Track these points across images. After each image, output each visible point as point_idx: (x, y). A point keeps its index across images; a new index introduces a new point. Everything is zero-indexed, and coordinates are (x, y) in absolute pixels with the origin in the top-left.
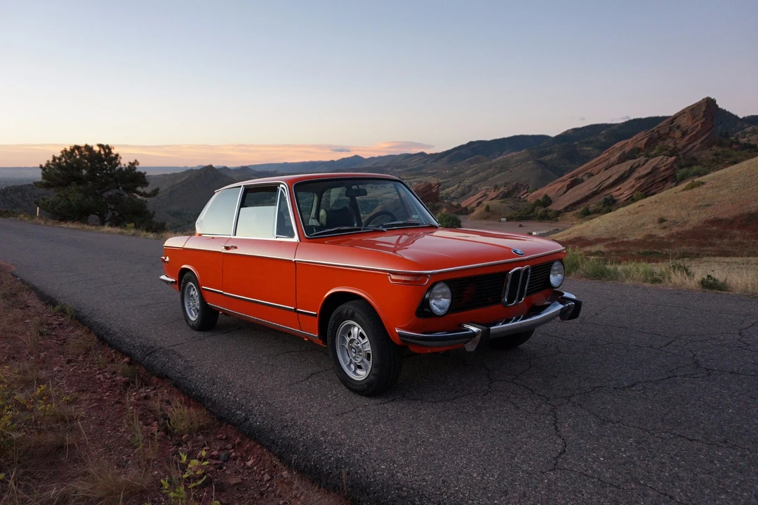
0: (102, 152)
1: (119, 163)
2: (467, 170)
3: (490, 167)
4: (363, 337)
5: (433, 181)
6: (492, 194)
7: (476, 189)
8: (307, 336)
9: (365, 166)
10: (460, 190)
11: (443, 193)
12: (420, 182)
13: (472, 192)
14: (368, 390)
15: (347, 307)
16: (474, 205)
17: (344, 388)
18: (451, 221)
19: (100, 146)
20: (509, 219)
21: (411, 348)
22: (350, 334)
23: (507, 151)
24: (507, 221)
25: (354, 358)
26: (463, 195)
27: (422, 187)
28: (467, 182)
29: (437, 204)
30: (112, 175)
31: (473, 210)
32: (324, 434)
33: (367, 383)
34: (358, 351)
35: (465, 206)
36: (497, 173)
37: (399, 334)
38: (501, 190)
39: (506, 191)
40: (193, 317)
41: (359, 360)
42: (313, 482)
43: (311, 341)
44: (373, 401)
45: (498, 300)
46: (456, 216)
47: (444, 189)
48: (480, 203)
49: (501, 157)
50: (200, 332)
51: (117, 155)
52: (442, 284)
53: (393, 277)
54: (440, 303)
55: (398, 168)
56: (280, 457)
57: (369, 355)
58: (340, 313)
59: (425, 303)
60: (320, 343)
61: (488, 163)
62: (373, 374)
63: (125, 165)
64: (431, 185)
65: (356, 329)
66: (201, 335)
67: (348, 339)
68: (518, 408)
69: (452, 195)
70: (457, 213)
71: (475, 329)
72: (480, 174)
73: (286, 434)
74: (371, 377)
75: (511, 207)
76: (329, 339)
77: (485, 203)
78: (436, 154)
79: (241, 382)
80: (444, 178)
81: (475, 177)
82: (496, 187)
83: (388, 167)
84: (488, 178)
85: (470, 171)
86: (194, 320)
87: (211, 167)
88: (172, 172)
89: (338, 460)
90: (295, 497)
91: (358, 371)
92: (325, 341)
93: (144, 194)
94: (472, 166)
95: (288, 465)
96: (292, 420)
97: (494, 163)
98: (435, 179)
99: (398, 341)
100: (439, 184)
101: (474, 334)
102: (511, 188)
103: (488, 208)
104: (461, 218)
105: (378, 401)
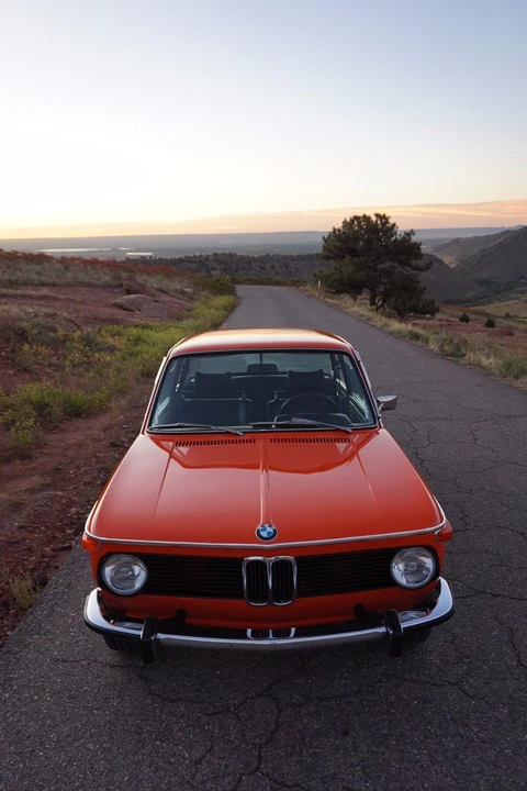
0: (380, 222)
1: (396, 233)
19: (377, 215)
30: (386, 247)
51: (394, 225)
63: (401, 235)
93: (416, 268)
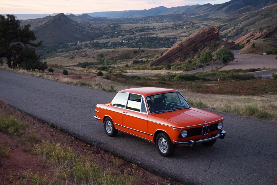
0: (10, 19)
1: (19, 26)
2: (241, 16)
3: (257, 14)
4: (165, 142)
5: (216, 24)
6: (258, 34)
7: (247, 30)
8: (150, 141)
9: (168, 14)
10: (235, 31)
11: (222, 33)
12: (207, 25)
13: (243, 32)
14: (166, 155)
15: (161, 134)
16: (245, 42)
17: (160, 155)
18: (227, 54)
19: (8, 15)
20: (268, 53)
21: (177, 145)
22: (162, 141)
23: (270, 2)
24: (267, 54)
25: (163, 147)
26: (237, 34)
27: (207, 30)
28: (241, 25)
29: (217, 42)
30: (15, 33)
31: (243, 46)
32: (156, 164)
33: (166, 154)
34: (164, 145)
35: (238, 43)
36: (263, 19)
37: (174, 142)
38: (265, 31)
39: (268, 32)
40: (109, 132)
41: (164, 148)
42: (154, 174)
43: (151, 142)
44: (168, 158)
45: (200, 134)
46: (230, 50)
47: (223, 30)
48: (249, 41)
49: (266, 7)
50: (112, 137)
51: (18, 21)
52: (185, 130)
53: (173, 128)
54: (184, 135)
55: (191, 15)
56: (146, 170)
57: (167, 146)
58: (160, 136)
59: (180, 135)
60: (154, 143)
61: (256, 11)
62: (168, 152)
63: (22, 27)
64: (214, 28)
65: (164, 140)
66: (112, 138)
67: (162, 142)
68: (203, 161)
69: (229, 35)
70: (232, 48)
71: (192, 141)
72: (250, 19)
73: (147, 164)
74: (167, 152)
75: (270, 44)
76: (156, 142)
77: (252, 41)
78: (219, 5)
79: (132, 153)
80: (224, 22)
81: (246, 22)
82: (261, 29)
83: (183, 14)
84: (255, 22)
85: (243, 17)
86: (110, 133)
87: (62, 14)
88: (37, 18)
89: (160, 169)
90: (150, 177)
91: (164, 151)
92: (155, 142)
93: (34, 45)
94: (244, 13)
95: (148, 171)
96: (148, 162)
97: (261, 11)
98: (217, 23)
99: (174, 144)
100: (219, 28)
101: (192, 142)
102: (272, 30)
103: (253, 45)
104: (234, 52)
105: (169, 158)
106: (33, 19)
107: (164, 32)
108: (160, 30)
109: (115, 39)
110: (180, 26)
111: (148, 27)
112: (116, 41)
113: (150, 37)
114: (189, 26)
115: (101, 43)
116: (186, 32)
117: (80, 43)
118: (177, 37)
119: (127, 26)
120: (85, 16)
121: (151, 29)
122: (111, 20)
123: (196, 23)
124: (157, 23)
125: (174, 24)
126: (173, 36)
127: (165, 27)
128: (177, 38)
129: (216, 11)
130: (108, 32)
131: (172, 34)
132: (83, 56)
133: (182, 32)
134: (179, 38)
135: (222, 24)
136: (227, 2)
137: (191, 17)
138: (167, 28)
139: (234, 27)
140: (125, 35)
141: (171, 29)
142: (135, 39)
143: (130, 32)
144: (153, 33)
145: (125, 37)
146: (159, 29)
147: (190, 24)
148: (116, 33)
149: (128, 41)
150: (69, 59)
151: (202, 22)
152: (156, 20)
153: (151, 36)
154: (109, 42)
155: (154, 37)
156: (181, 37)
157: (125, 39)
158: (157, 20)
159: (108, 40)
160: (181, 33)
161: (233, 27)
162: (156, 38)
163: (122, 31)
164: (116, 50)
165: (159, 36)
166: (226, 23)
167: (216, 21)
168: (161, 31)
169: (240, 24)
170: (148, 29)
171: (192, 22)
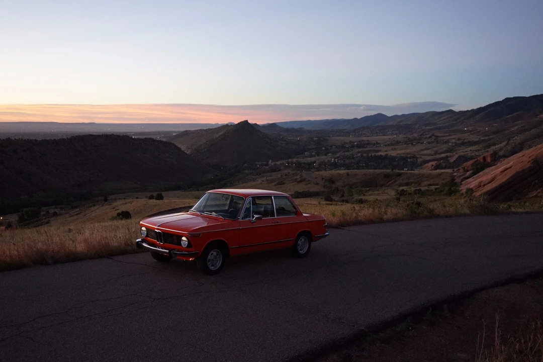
9: (391, 125)
28: (518, 139)
55: (425, 125)
81: (526, 134)
83: (414, 125)
88: (208, 128)
94: (517, 123)
106: (203, 130)
107: (395, 149)
108: (388, 145)
109: (323, 158)
110: (419, 141)
111: (368, 141)
112: (326, 161)
113: (375, 156)
114: (430, 140)
115: (304, 163)
116: (429, 149)
117: (272, 162)
118: (418, 156)
119: (337, 140)
120: (273, 126)
121: (374, 144)
122: (310, 132)
123: (440, 137)
124: (377, 136)
125: (406, 137)
126: (410, 154)
127: (394, 142)
128: (417, 158)
129: (464, 119)
130: (309, 147)
131: (408, 151)
132: (299, 180)
133: (423, 148)
134: (421, 158)
135: (483, 138)
136: (481, 108)
137: (427, 128)
138: (398, 143)
139: (508, 142)
140: (337, 152)
141: (405, 144)
142: (354, 158)
143: (342, 147)
144: (380, 149)
145: (338, 155)
146: (386, 144)
147: (430, 137)
148: (324, 148)
149: (344, 161)
150: (276, 185)
151: (449, 135)
152: (375, 132)
153: (377, 154)
154: (315, 162)
155: (381, 156)
156: (423, 157)
157: (338, 157)
158: (377, 133)
159: (313, 159)
160: (422, 150)
161: (506, 142)
162: (386, 157)
163: (331, 146)
164: (352, 172)
165: (389, 155)
166: (491, 137)
167: (471, 134)
168: (390, 148)
169: (516, 137)
170: (368, 144)
171: (433, 135)
